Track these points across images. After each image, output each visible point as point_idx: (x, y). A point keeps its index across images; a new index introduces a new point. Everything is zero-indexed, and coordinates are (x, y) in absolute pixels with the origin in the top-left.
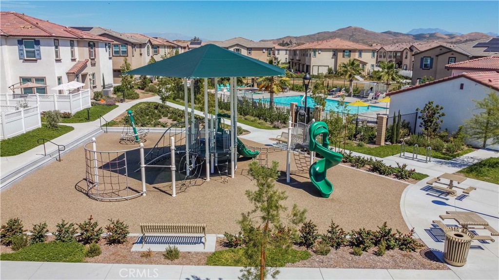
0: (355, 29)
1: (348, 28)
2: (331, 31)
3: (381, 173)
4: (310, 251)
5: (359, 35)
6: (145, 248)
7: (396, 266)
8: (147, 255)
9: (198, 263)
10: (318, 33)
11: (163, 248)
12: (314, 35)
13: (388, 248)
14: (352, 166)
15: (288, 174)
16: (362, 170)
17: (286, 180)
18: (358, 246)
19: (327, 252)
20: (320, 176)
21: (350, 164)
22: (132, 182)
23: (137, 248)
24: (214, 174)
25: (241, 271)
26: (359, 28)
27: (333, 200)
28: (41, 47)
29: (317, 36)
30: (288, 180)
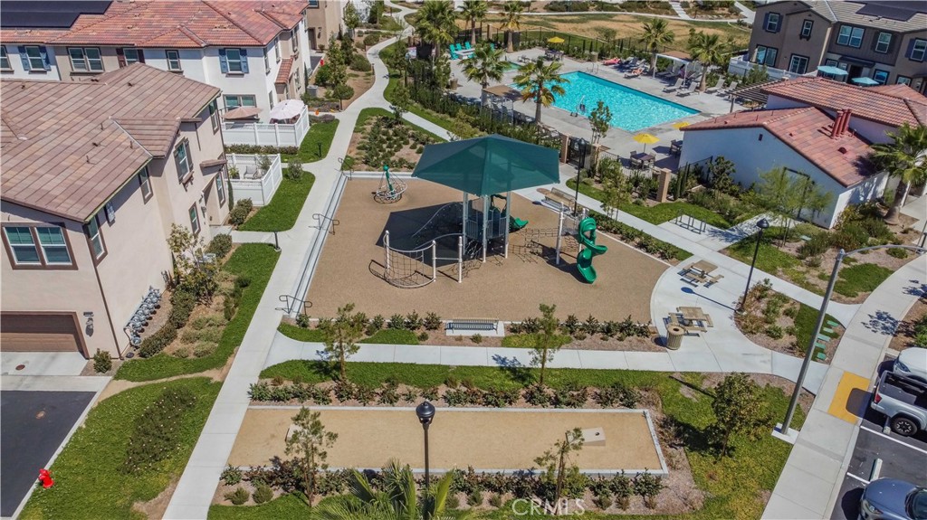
3: (647, 252)
4: (572, 336)
6: (457, 333)
7: (631, 349)
8: (459, 339)
9: (496, 346)
11: (471, 333)
13: (629, 335)
14: (622, 239)
15: (558, 252)
16: (630, 246)
17: (555, 260)
18: (607, 333)
19: (585, 338)
20: (586, 263)
21: (620, 235)
22: (421, 266)
23: (449, 333)
24: (489, 253)
25: (530, 353)
27: (596, 286)
28: (248, 58)
30: (558, 262)
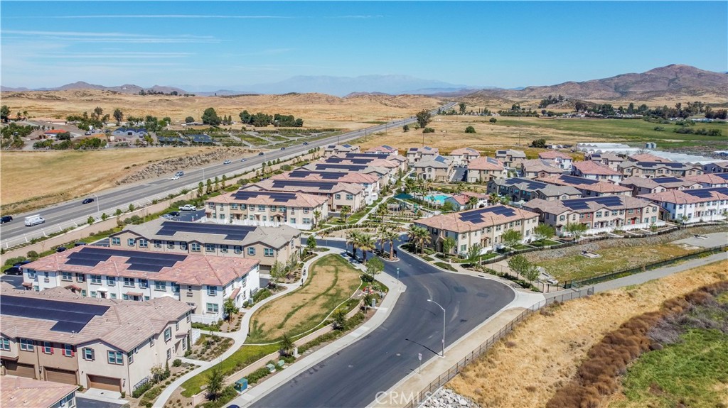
0: (681, 68)
1: (669, 66)
2: (639, 73)
5: (685, 79)
10: (618, 76)
12: (611, 79)
26: (687, 67)
29: (616, 81)
